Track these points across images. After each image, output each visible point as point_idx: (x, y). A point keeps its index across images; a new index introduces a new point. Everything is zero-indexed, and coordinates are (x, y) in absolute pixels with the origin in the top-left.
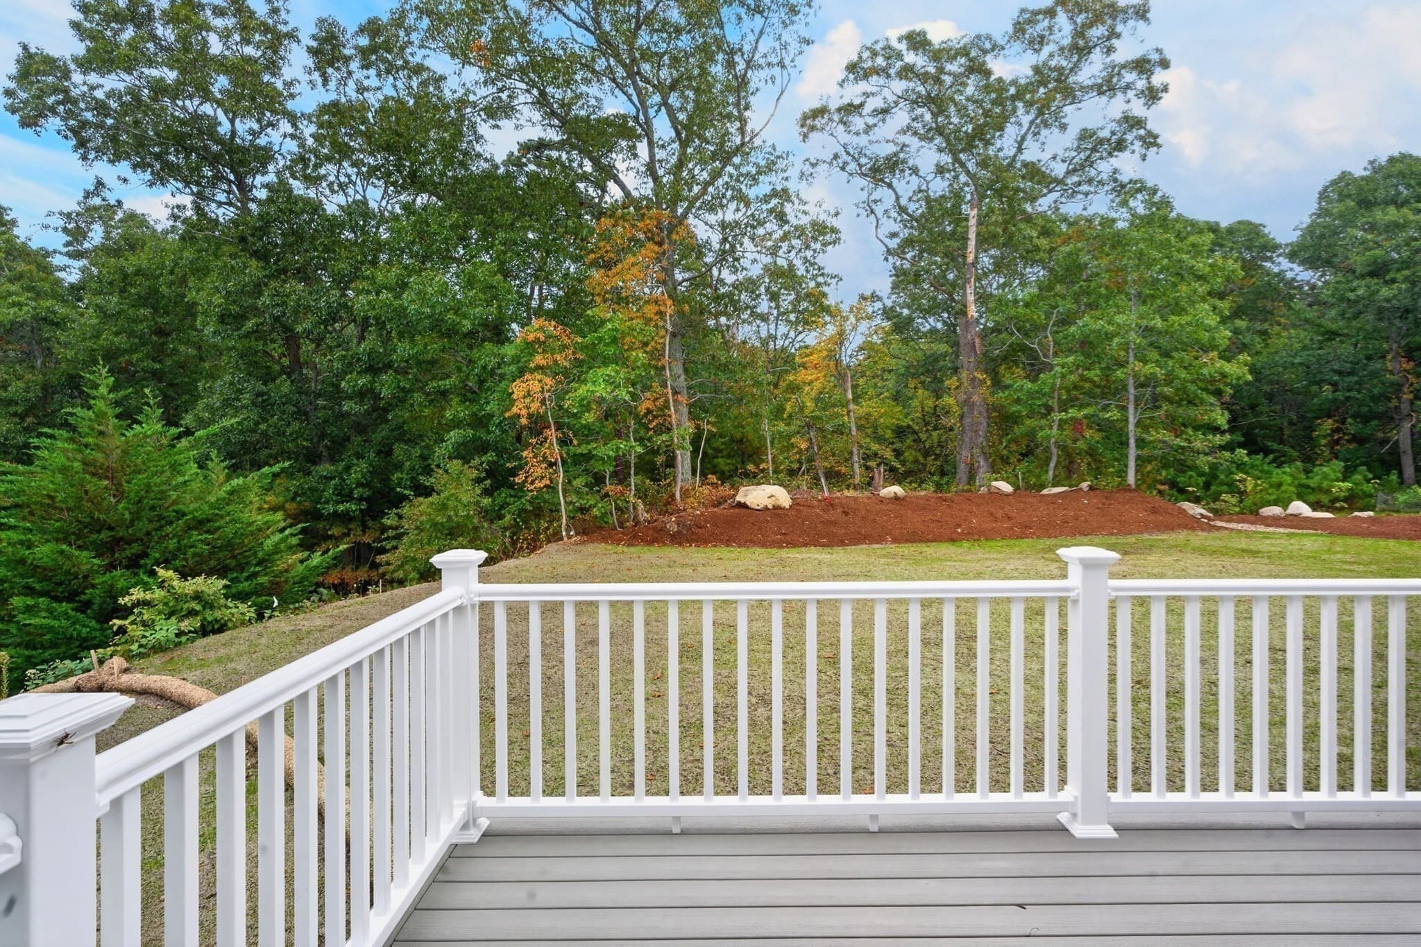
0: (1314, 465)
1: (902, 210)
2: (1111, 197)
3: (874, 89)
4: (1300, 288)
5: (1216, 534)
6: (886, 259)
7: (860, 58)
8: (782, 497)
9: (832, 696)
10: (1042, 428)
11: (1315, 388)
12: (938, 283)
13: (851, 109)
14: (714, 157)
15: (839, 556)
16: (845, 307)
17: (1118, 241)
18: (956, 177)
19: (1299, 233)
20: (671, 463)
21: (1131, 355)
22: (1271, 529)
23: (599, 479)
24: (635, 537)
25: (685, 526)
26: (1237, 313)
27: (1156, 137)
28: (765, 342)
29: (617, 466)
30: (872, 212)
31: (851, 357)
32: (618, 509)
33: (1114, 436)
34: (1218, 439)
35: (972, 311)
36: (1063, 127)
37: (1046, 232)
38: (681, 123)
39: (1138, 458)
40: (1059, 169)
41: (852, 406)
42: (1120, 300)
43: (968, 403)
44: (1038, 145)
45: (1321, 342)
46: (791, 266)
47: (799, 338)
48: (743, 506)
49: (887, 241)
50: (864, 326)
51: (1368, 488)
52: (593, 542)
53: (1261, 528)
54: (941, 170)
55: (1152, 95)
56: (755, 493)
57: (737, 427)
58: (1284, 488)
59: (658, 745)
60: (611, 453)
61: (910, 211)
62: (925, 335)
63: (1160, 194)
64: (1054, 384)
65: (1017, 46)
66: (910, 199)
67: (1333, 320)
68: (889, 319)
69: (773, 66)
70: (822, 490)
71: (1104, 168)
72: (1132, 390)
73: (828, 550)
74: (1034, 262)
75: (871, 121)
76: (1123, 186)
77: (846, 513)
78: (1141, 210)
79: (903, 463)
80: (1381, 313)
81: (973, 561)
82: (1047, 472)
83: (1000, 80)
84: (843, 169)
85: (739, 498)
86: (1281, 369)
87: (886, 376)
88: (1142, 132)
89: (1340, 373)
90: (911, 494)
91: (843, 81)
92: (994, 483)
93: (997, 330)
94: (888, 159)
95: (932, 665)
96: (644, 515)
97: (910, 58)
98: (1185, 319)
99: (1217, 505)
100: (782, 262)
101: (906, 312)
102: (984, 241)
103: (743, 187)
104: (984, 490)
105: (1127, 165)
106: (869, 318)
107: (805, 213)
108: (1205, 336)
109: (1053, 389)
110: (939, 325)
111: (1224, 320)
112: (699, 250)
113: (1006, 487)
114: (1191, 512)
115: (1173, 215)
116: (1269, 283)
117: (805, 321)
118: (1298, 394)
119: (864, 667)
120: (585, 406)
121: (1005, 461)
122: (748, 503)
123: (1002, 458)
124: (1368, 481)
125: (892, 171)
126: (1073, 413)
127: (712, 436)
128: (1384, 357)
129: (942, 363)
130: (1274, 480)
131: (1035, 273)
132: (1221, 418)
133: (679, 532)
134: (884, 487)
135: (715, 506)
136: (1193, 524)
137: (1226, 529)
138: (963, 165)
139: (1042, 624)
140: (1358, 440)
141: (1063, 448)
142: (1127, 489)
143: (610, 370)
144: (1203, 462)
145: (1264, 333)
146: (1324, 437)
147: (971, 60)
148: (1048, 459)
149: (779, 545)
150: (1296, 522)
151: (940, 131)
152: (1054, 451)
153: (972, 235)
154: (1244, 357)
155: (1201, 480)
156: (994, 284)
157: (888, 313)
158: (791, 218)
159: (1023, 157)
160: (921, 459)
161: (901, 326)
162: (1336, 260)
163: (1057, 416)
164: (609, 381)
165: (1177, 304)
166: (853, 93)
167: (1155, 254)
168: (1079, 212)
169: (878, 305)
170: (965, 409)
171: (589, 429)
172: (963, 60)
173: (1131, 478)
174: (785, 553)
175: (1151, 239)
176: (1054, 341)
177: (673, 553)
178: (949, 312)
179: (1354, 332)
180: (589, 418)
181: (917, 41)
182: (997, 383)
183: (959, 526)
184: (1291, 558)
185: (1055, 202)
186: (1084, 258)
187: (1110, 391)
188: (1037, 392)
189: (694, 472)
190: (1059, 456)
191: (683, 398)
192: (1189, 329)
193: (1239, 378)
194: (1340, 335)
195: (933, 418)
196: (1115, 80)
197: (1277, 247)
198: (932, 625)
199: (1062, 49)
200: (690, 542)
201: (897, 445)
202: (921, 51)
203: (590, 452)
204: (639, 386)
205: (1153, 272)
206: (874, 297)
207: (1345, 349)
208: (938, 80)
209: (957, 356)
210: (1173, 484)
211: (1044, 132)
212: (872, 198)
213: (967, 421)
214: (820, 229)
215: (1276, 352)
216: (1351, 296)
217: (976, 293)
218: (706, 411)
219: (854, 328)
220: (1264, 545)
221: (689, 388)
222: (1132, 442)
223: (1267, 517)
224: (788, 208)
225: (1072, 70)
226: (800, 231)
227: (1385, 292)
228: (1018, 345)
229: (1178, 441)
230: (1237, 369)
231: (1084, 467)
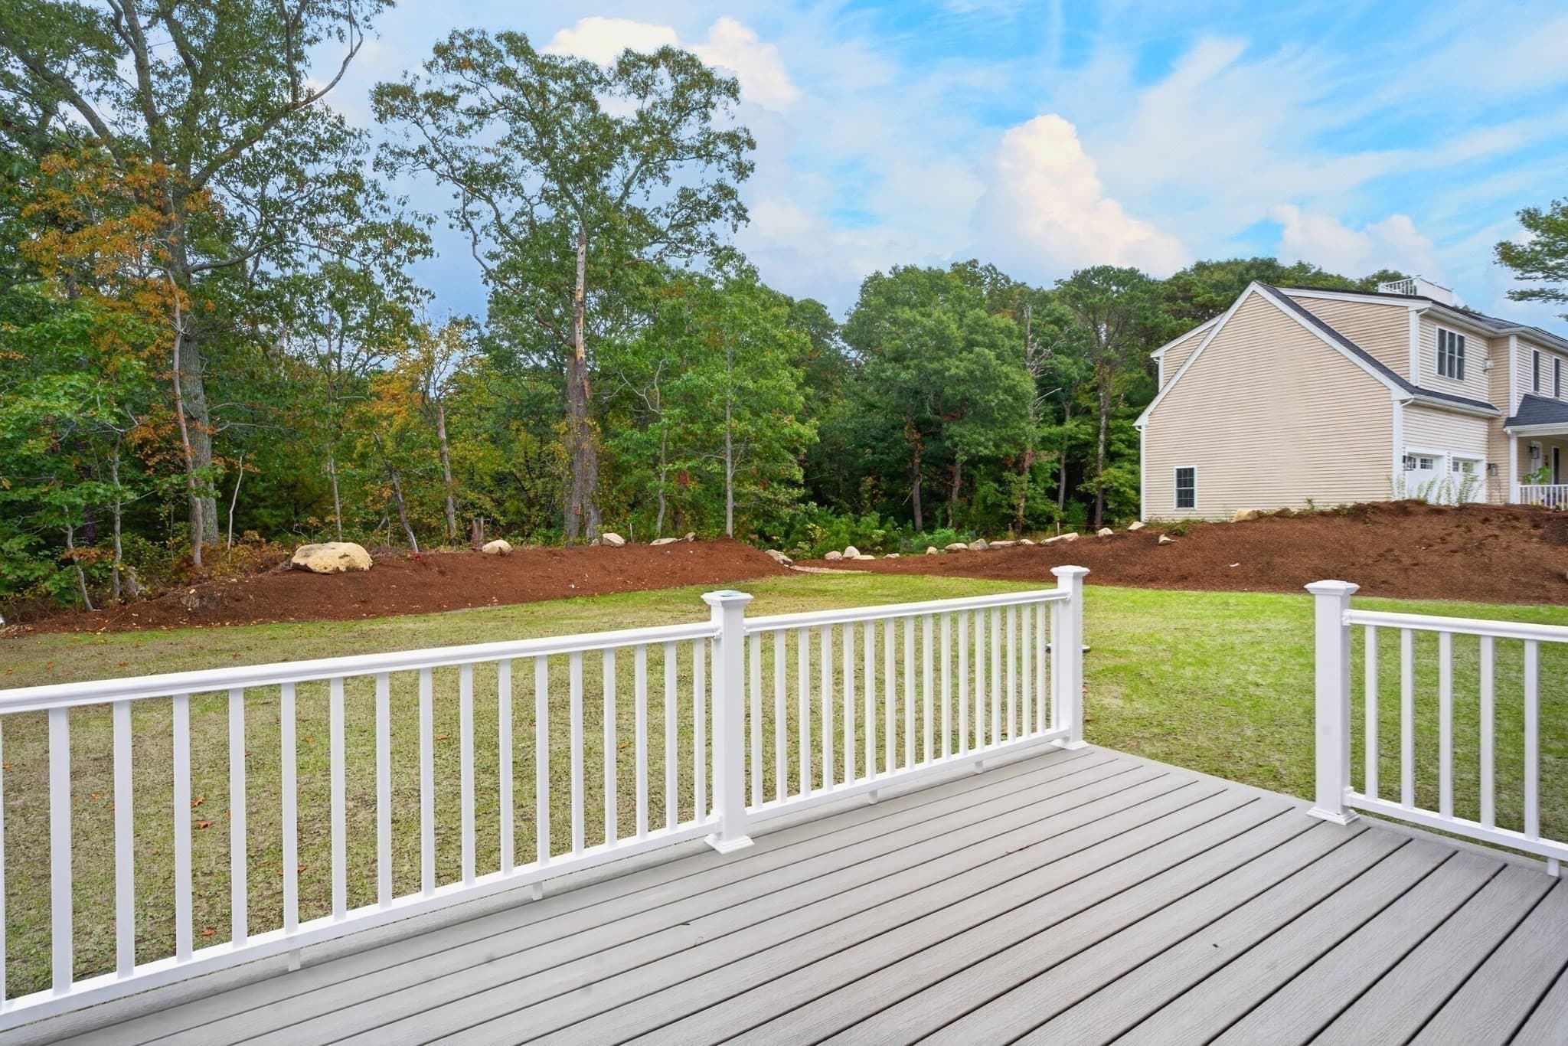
0: (861, 516)
1: (503, 230)
2: (710, 258)
3: (470, 85)
4: (849, 364)
5: (797, 578)
6: (486, 282)
7: (452, 43)
8: (359, 555)
9: (452, 781)
10: (650, 479)
11: (860, 450)
12: (545, 318)
13: (439, 101)
14: (250, 110)
15: (437, 622)
16: (433, 331)
17: (714, 303)
18: (564, 207)
19: (847, 317)
20: (184, 513)
21: (728, 412)
22: (834, 571)
23: (53, 540)
24: (127, 619)
25: (212, 598)
26: (809, 380)
27: (745, 211)
28: (324, 361)
29: (91, 518)
30: (468, 225)
31: (440, 389)
32: (90, 580)
33: (714, 487)
34: (797, 493)
35: (581, 351)
36: (667, 180)
37: (651, 282)
38: (195, 51)
39: (735, 509)
40: (663, 223)
41: (445, 449)
42: (717, 358)
43: (577, 450)
44: (642, 192)
45: (864, 412)
46: (366, 272)
47: (373, 361)
48: (305, 569)
49: (487, 262)
50: (457, 355)
51: (894, 534)
52: (45, 631)
53: (826, 571)
54: (546, 196)
55: (742, 171)
56: (321, 553)
57: (289, 468)
58: (841, 535)
59: (213, 889)
60: (79, 501)
61: (512, 233)
62: (527, 372)
63: (746, 263)
64: (661, 435)
65: (621, 88)
66: (513, 220)
67: (871, 394)
68: (486, 350)
69: (339, 15)
70: (410, 545)
71: (703, 230)
72: (729, 445)
73: (423, 617)
74: (641, 311)
75: (467, 121)
76: (719, 251)
77: (442, 573)
78: (733, 275)
79: (504, 514)
80: (901, 391)
81: (588, 618)
82: (655, 523)
83: (605, 117)
84: (431, 167)
85: (298, 559)
86: (837, 433)
87: (483, 414)
88: (734, 203)
89: (875, 439)
90: (519, 548)
91: (431, 64)
92: (605, 535)
93: (605, 375)
94: (488, 168)
95: (560, 728)
96: (137, 586)
97: (511, 62)
98: (771, 383)
99: (794, 552)
100: (352, 265)
101: (506, 344)
102: (592, 281)
103: (297, 160)
104: (595, 542)
105: (721, 229)
106: (464, 346)
107: (386, 210)
108: (785, 399)
109: (660, 440)
110: (544, 363)
111: (800, 386)
112: (228, 229)
113: (616, 538)
114: (776, 559)
115: (758, 284)
116: (829, 357)
117: (379, 342)
118: (849, 455)
119: (486, 743)
120: (31, 429)
121: (615, 512)
122: (311, 566)
123: (612, 509)
124: (895, 528)
125: (493, 184)
126: (679, 464)
127: (250, 477)
128: (902, 428)
129: (547, 405)
130: (835, 528)
131: (641, 322)
132: (799, 475)
133: (204, 608)
134: (486, 542)
135: (260, 571)
136: (778, 569)
137: (802, 572)
138: (570, 196)
139: (662, 673)
140: (889, 494)
141: (669, 499)
142: (725, 539)
143: (76, 379)
144: (786, 512)
145: (825, 400)
146: (867, 492)
147: (577, 85)
148: (657, 510)
149: (357, 616)
150: (848, 563)
151: (546, 153)
152: (663, 501)
153: (581, 273)
154: (813, 421)
155: (783, 529)
156: (602, 326)
157: (486, 344)
158: (366, 211)
159: (629, 201)
160: (525, 511)
161: (502, 360)
162: (874, 344)
163: (665, 468)
164: (75, 395)
165: (764, 368)
166: (445, 81)
167: (746, 320)
168: (682, 266)
169: (474, 333)
170: (575, 457)
171: (33, 466)
172: (568, 83)
173: (729, 530)
174: (365, 625)
175: (742, 305)
176: (661, 393)
177: (198, 636)
178: (555, 351)
179: (884, 406)
180: (36, 447)
181: (517, 45)
182: (607, 433)
183: (571, 581)
184: (848, 594)
185: (661, 253)
186: (686, 313)
187: (710, 445)
188: (646, 442)
189: (222, 526)
190: (666, 508)
191: (204, 426)
192: (774, 392)
193: (810, 440)
194: (876, 407)
195: (538, 465)
196: (711, 147)
197: (836, 326)
198: (559, 686)
199: (664, 103)
200: (221, 620)
201: (497, 495)
202: (522, 58)
203: (36, 497)
204: (128, 406)
205: (746, 337)
206: (469, 323)
207: (879, 419)
208: (542, 95)
209: (565, 400)
210: (761, 534)
211: (649, 181)
212: (468, 208)
213: (578, 467)
214: (405, 233)
215: (835, 418)
216: (883, 375)
217: (585, 335)
218: (239, 446)
219: (446, 357)
220: (831, 585)
221: (213, 413)
222: (730, 494)
223: (829, 562)
224: (360, 200)
225: (673, 126)
226: (377, 231)
227: (904, 375)
228: (627, 393)
229: (767, 494)
230: (809, 431)
231: (688, 518)
